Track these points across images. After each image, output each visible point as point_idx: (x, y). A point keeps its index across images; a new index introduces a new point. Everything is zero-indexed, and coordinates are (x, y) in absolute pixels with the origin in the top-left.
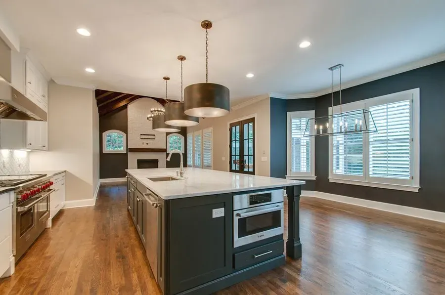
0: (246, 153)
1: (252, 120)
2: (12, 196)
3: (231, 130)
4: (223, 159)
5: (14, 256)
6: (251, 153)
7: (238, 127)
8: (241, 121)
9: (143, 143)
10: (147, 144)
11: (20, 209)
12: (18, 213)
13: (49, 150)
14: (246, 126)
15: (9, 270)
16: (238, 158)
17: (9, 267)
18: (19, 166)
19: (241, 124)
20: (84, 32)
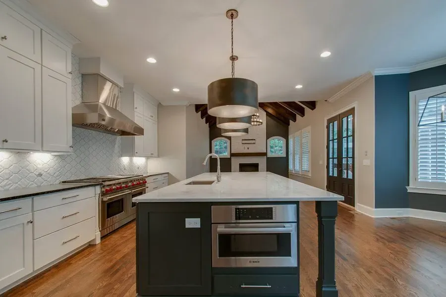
0: (344, 155)
1: (352, 111)
2: (98, 189)
3: (328, 127)
4: (321, 162)
5: (100, 231)
6: (350, 155)
7: (336, 123)
8: (339, 115)
9: (244, 148)
10: (248, 148)
11: (105, 199)
12: (103, 202)
13: (158, 156)
14: (345, 119)
15: (94, 240)
16: (336, 161)
17: (94, 238)
18: (138, 168)
19: (339, 118)
20: (152, 60)
